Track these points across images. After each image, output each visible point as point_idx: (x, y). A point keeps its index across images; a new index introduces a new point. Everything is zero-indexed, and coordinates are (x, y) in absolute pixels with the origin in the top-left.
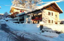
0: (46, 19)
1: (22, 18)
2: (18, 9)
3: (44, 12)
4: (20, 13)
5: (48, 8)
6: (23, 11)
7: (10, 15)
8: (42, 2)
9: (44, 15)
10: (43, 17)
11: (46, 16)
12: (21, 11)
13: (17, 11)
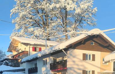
1: (34, 66)
3: (74, 57)
4: (33, 53)
5: (82, 45)
6: (40, 49)
7: (10, 58)
11: (78, 65)
12: (35, 49)
13: (25, 48)
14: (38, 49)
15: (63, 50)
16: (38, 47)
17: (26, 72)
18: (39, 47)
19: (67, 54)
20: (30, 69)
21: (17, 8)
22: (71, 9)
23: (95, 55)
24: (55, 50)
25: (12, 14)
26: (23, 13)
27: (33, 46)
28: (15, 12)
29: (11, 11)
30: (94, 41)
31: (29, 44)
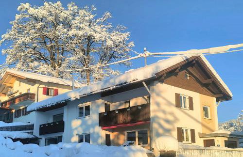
0: (168, 121)
1: (51, 121)
2: (32, 82)
3: (158, 95)
4: (42, 99)
5: (173, 77)
6: (56, 93)
8: (147, 54)
9: (158, 104)
10: (152, 115)
12: (46, 92)
13: (29, 90)
14: (52, 92)
15: (144, 83)
16: (53, 88)
17: (34, 131)
18: (55, 88)
19: (149, 89)
20: (44, 125)
21: (13, 33)
22: (101, 39)
23: (192, 98)
24: (121, 84)
25: (3, 40)
26: (23, 39)
27: (44, 86)
28: (10, 38)
29: (2, 36)
30: (190, 73)
31: (39, 81)
